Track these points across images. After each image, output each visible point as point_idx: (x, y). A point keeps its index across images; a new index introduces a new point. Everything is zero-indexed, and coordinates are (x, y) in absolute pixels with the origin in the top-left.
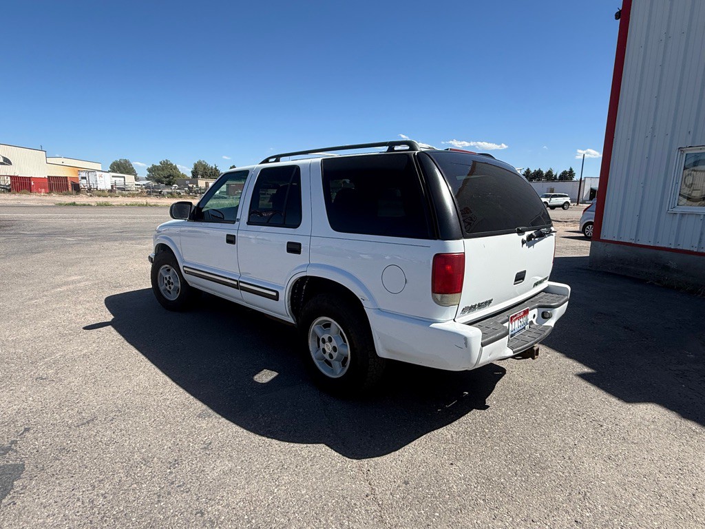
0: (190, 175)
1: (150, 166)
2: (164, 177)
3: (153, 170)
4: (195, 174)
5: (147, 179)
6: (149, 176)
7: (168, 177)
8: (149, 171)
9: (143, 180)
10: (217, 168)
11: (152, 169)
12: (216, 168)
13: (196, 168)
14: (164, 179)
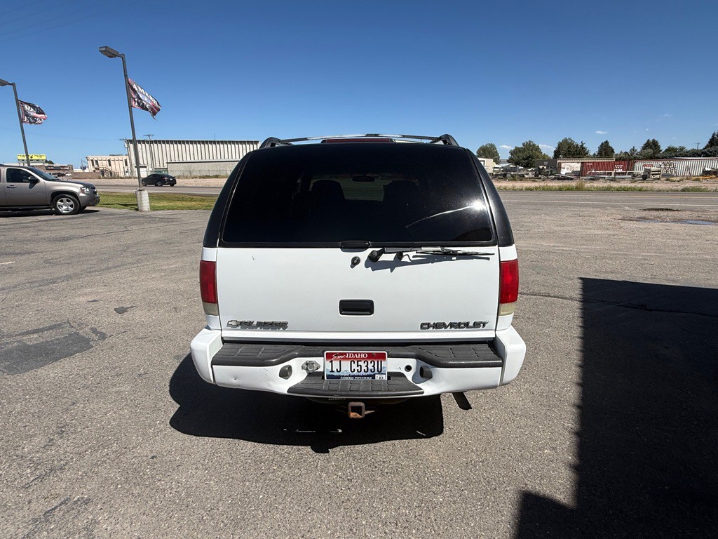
0: (551, 155)
1: (513, 148)
2: (523, 159)
3: (515, 152)
4: (557, 154)
5: (508, 161)
6: (511, 159)
7: (527, 158)
8: (511, 154)
9: (504, 163)
10: (584, 146)
11: (514, 150)
12: (582, 146)
13: (559, 147)
14: (523, 161)
